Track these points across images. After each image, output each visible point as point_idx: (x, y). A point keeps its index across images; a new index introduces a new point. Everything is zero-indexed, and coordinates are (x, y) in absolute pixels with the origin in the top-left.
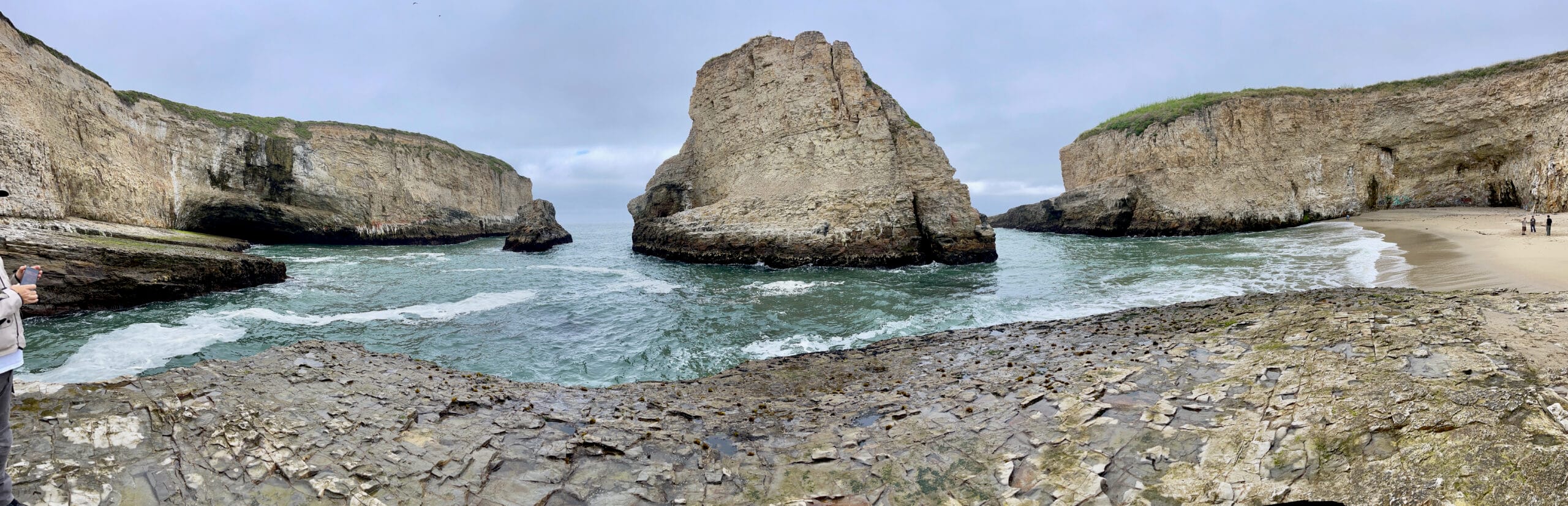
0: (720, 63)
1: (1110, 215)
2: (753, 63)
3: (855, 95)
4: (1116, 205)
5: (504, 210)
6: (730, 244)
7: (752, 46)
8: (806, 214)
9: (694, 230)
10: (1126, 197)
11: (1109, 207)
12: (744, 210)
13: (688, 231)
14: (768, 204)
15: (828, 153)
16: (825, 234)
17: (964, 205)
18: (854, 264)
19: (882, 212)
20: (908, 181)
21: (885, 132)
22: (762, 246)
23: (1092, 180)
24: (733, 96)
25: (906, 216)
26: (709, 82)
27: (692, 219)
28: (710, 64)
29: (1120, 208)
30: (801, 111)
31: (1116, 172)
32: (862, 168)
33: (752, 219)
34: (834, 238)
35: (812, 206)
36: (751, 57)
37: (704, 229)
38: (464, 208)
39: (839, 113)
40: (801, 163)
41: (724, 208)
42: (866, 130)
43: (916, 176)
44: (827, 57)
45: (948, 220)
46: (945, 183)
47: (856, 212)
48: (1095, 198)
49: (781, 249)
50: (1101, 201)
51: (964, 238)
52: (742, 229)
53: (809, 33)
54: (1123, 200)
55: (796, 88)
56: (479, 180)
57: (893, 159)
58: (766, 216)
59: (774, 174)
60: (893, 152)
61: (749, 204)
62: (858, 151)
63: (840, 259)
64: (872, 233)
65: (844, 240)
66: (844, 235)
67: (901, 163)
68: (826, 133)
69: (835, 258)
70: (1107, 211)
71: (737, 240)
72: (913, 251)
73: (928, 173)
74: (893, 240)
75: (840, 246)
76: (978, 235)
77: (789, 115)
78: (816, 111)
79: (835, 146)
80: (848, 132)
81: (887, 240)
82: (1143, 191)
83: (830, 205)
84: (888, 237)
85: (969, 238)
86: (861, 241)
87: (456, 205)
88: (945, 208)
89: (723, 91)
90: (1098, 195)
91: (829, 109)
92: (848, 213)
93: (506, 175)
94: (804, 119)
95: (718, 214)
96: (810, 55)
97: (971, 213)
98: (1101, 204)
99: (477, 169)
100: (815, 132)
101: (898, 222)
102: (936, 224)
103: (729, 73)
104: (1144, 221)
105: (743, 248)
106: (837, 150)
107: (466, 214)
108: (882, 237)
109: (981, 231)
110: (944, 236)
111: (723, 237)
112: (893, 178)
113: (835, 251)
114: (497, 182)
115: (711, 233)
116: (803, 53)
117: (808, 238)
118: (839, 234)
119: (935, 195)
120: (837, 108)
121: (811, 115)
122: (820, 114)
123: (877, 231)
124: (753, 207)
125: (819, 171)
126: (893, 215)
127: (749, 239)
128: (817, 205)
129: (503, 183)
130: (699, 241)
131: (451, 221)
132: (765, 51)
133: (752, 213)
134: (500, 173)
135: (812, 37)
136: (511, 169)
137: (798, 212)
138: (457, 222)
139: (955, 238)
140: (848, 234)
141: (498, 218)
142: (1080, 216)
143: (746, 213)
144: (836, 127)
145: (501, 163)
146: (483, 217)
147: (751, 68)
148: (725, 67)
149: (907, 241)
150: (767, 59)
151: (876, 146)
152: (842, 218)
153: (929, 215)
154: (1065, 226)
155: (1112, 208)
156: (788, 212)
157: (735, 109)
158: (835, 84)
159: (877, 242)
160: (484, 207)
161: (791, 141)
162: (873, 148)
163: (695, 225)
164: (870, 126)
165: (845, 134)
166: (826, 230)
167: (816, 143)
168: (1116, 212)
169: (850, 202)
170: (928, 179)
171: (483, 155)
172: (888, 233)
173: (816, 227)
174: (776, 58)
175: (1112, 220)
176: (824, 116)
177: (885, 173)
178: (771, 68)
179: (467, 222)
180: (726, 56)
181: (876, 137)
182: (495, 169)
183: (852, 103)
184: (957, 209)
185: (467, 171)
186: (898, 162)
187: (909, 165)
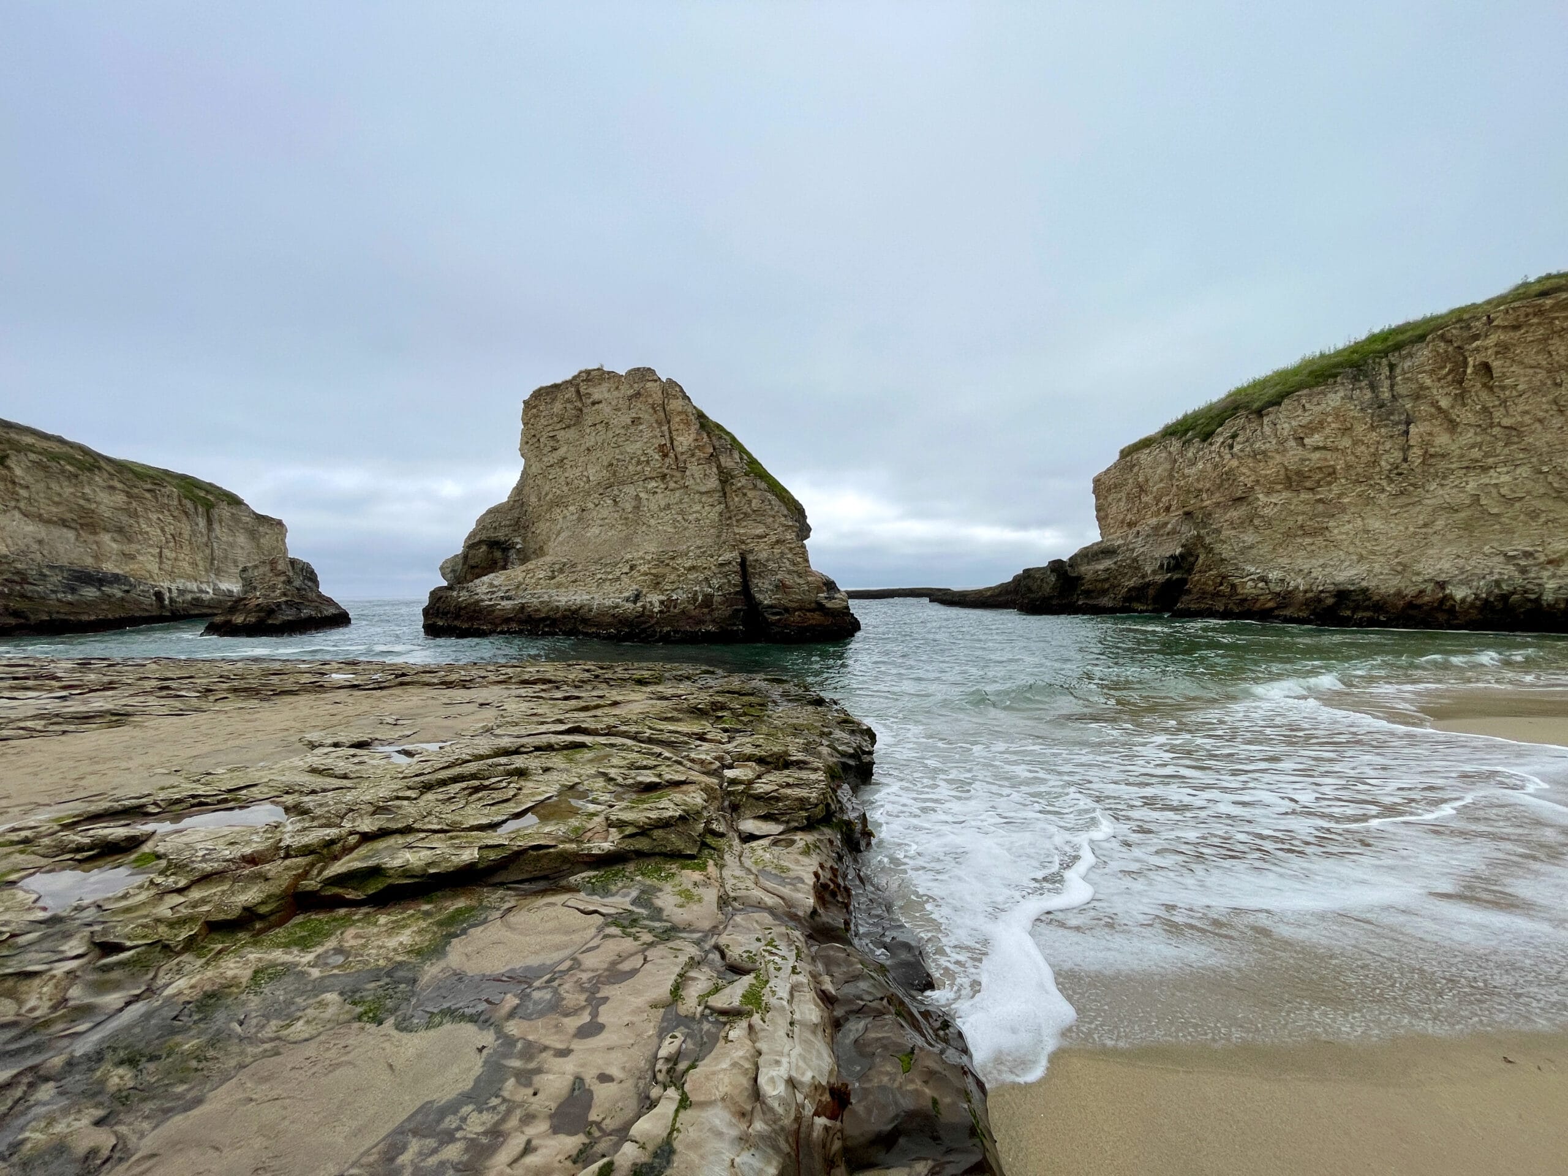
0: (548, 394)
1: (1148, 585)
2: (581, 400)
3: (685, 440)
4: (1162, 566)
5: (218, 572)
6: (530, 616)
7: (578, 380)
8: (618, 579)
9: (491, 600)
10: (1178, 551)
11: (1148, 569)
12: (550, 574)
13: (483, 601)
14: (580, 567)
15: (654, 507)
16: (635, 602)
17: (800, 568)
18: (666, 639)
19: (701, 577)
20: (735, 540)
21: (713, 483)
22: (564, 617)
23: (1131, 525)
24: (561, 434)
25: (729, 581)
26: (536, 416)
27: (491, 585)
28: (538, 394)
29: (1169, 570)
30: (628, 459)
31: (1168, 509)
32: (686, 524)
33: (559, 586)
34: (644, 607)
35: (626, 569)
36: (578, 392)
37: (502, 598)
38: (109, 567)
39: (667, 460)
40: (626, 519)
41: (528, 571)
42: (692, 481)
43: (745, 534)
44: (658, 397)
45: (777, 586)
46: (778, 542)
47: (673, 577)
48: (1128, 554)
49: (585, 621)
50: (1135, 560)
51: (800, 609)
52: (546, 598)
53: (638, 369)
54: (1172, 557)
55: (623, 431)
56: (154, 517)
57: (721, 514)
58: (575, 581)
59: (597, 532)
60: (723, 506)
61: (557, 567)
62: (685, 505)
63: (649, 631)
64: (688, 602)
65: (656, 610)
66: (657, 604)
67: (730, 518)
68: (654, 484)
69: (644, 631)
70: (1144, 577)
71: (538, 610)
72: (734, 624)
73: (760, 531)
74: (713, 610)
75: (651, 617)
76: (820, 607)
77: (615, 462)
78: (642, 459)
79: (661, 499)
80: (676, 482)
81: (706, 610)
82: (1208, 540)
83: (644, 568)
84: (707, 607)
85: (809, 610)
86: (676, 611)
87: (89, 561)
88: (774, 572)
89: (550, 428)
90: (1133, 550)
91: (657, 457)
92: (664, 576)
93: (224, 511)
94: (630, 467)
95: (520, 579)
96: (638, 395)
97: (809, 579)
98: (1135, 566)
99: (148, 495)
100: (641, 483)
101: (720, 588)
102: (765, 594)
103: (558, 407)
104: (1203, 594)
105: (543, 619)
106: (663, 504)
107: (116, 579)
108: (701, 606)
109: (824, 602)
110: (771, 607)
111: (523, 607)
112: (719, 537)
113: (645, 623)
114: (202, 523)
115: (512, 602)
116: (631, 392)
117: (616, 607)
118: (650, 602)
119: (763, 555)
120: (665, 455)
121: (639, 463)
122: (648, 462)
123: (695, 599)
124: (561, 571)
125: (644, 528)
126: (715, 581)
127: (552, 609)
128: (632, 568)
129: (216, 526)
130: (497, 612)
131: (73, 590)
132: (594, 386)
133: (561, 578)
134: (209, 507)
135: (643, 375)
136: (234, 501)
137: (610, 577)
138: (90, 593)
139: (787, 610)
140: (662, 602)
141: (204, 587)
142: (1107, 586)
143: (553, 578)
144: (664, 476)
145: (210, 488)
146: (164, 584)
147: (579, 404)
148: (553, 400)
149: (729, 611)
150: (596, 397)
151: (703, 500)
152: (656, 583)
153: (756, 581)
154: (1080, 603)
155: (1154, 572)
156: (599, 576)
157: (562, 452)
158: (665, 428)
159: (694, 613)
160: (167, 566)
161: (616, 492)
162: (700, 502)
163: (493, 593)
164: (696, 476)
165: (672, 485)
166: (637, 597)
167: (642, 495)
168: (1160, 578)
169: (668, 565)
170: (760, 537)
171: (166, 472)
172: (708, 600)
173: (626, 594)
174: (606, 395)
175: (1151, 592)
176: (652, 463)
177: (712, 531)
178: (601, 406)
179: (119, 594)
180: (556, 386)
181: (703, 489)
182: (195, 500)
183: (680, 449)
184: (789, 572)
185: (120, 499)
186: (728, 517)
187: (737, 521)
